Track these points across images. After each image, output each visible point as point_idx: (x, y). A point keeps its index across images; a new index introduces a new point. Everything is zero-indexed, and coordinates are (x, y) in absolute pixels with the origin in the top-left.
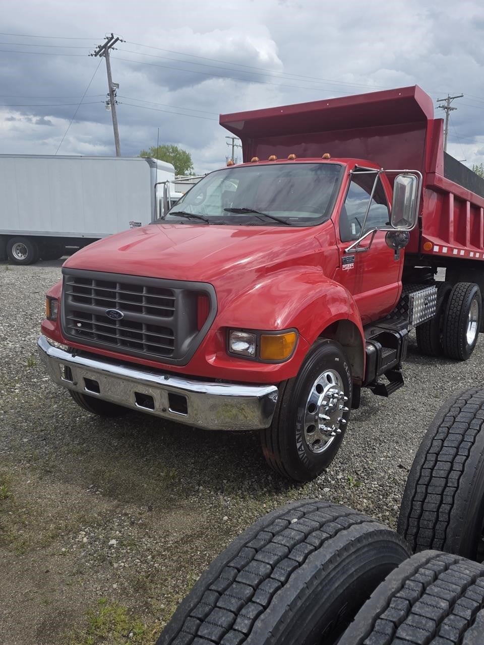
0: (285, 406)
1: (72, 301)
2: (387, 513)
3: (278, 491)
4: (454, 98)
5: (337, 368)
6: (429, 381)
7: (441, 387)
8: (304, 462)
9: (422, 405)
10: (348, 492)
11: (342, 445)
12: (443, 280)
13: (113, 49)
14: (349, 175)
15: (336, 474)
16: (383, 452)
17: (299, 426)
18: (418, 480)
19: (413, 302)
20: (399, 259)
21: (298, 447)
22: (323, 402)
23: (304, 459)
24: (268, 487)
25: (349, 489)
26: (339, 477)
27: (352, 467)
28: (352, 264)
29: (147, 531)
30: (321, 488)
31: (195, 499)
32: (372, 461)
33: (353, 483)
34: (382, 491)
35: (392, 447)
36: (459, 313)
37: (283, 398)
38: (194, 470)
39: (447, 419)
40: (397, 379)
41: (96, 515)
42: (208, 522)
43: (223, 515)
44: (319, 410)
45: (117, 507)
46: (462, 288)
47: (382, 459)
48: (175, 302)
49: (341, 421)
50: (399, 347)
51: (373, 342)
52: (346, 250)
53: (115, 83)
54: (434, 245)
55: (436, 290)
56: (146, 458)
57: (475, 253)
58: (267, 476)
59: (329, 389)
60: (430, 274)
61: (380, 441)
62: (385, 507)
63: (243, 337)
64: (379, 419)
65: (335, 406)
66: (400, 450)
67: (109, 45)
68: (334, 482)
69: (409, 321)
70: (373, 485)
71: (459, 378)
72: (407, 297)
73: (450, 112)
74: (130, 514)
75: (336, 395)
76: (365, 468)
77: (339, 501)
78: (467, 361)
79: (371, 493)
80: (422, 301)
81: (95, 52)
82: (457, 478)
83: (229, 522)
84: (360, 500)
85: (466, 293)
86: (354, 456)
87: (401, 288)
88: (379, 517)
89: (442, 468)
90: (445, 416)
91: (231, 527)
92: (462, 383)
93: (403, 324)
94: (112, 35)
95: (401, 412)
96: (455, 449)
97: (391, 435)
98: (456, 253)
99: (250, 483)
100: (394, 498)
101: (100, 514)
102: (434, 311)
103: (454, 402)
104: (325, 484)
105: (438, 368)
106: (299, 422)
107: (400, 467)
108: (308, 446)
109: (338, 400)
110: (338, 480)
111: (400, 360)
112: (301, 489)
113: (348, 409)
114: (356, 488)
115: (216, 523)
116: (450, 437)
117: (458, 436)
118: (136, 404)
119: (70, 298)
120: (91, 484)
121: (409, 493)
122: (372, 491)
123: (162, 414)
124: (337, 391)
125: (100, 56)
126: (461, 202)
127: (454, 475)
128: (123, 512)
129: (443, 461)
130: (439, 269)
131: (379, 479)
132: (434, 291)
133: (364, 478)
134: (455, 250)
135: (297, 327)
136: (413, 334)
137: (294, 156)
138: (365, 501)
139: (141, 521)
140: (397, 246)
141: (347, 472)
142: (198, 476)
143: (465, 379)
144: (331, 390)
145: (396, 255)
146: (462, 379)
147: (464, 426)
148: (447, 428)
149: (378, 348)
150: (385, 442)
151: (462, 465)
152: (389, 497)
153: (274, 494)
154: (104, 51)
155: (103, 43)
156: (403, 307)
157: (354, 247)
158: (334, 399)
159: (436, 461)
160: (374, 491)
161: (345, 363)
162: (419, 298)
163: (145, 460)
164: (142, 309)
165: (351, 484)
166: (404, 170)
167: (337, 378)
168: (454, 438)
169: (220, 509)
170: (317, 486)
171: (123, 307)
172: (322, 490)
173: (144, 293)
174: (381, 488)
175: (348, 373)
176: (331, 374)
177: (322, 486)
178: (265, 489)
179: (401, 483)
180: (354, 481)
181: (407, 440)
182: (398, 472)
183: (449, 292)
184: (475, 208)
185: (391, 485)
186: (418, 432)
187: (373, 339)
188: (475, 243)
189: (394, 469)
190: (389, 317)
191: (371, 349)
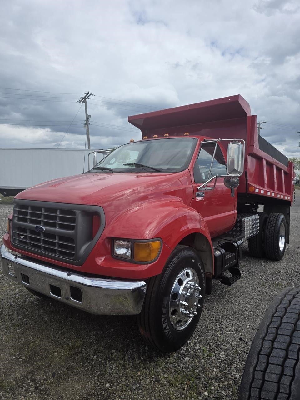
1: (17, 221)
2: (231, 382)
3: (151, 359)
4: (262, 123)
5: (194, 267)
6: (258, 274)
7: (266, 278)
8: (170, 338)
9: (254, 291)
10: (202, 361)
11: (200, 321)
12: (263, 211)
13: (89, 99)
14: (200, 144)
15: (195, 345)
16: (228, 327)
17: (164, 311)
18: (252, 383)
19: (245, 224)
20: (234, 197)
21: (164, 327)
22: (183, 292)
23: (169, 336)
24: (144, 356)
25: (204, 358)
26: (197, 348)
27: (206, 340)
28: (203, 198)
29: (46, 396)
30: (183, 358)
31: (89, 367)
32: (221, 335)
33: (207, 354)
34: (227, 361)
35: (234, 323)
36: (273, 231)
37: (152, 290)
38: (94, 341)
39: (275, 319)
40: (237, 274)
41: (12, 380)
42: (93, 389)
43: (107, 382)
44: (180, 298)
45: (30, 373)
46: (274, 216)
47: (228, 333)
48: (76, 219)
49: (197, 305)
50: (237, 252)
51: (220, 248)
52: (199, 188)
53: (89, 114)
54: (255, 188)
55: (259, 217)
56: (63, 331)
57: (280, 195)
58: (145, 346)
59: (188, 281)
60: (254, 208)
61: (227, 318)
62: (230, 376)
63: (122, 245)
64: (226, 301)
65: (192, 294)
66: (240, 325)
67: (86, 97)
68: (193, 352)
69: (243, 236)
70: (221, 356)
71: (276, 272)
72: (241, 220)
73: (260, 130)
74: (37, 380)
75: (192, 287)
76: (215, 341)
77: (195, 370)
78: (281, 261)
79: (219, 362)
80: (250, 223)
81: (80, 100)
82: (288, 384)
83: (110, 388)
84: (211, 369)
85: (277, 219)
86: (208, 330)
87: (236, 215)
88: (225, 386)
89: (274, 371)
90: (273, 316)
91: (110, 394)
92: (279, 276)
93: (239, 237)
94: (88, 92)
95: (240, 296)
96: (285, 352)
97: (234, 313)
98: (269, 195)
99: (132, 353)
100: (236, 368)
101: (15, 379)
102: (258, 230)
103: (279, 302)
104: (186, 354)
105: (263, 265)
106: (165, 308)
107: (241, 339)
108: (172, 325)
109: (195, 290)
110: (196, 350)
111: (238, 260)
112: (168, 359)
113: (202, 297)
114: (209, 358)
115: (100, 390)
116: (279, 338)
117: (286, 337)
118: (51, 293)
119: (16, 218)
120: (18, 352)
121: (244, 396)
122: (220, 361)
123: (66, 301)
124: (193, 284)
125: (82, 102)
126: (270, 164)
127: (286, 380)
128: (33, 377)
129: (274, 364)
130: (259, 205)
131: (226, 350)
132: (257, 218)
133: (214, 349)
134: (268, 192)
135: (161, 238)
136: (246, 243)
137: (167, 134)
138: (215, 370)
139: (43, 387)
140: (232, 187)
141: (202, 343)
142: (96, 346)
143: (280, 273)
144: (190, 283)
145: (232, 194)
146: (278, 273)
147: (291, 327)
148: (275, 329)
149: (223, 253)
150: (230, 319)
151: (292, 369)
152: (233, 367)
153: (148, 362)
154: (84, 100)
155: (84, 96)
156: (238, 227)
157: (204, 186)
158: (191, 289)
159: (268, 364)
160: (222, 361)
161: (199, 263)
162: (248, 222)
163: (62, 332)
164: (56, 225)
165: (205, 354)
166: (234, 139)
167: (193, 274)
168: (283, 339)
169: (106, 376)
170: (180, 355)
171: (46, 224)
172: (184, 359)
173: (58, 214)
174: (227, 358)
175: (201, 270)
176: (189, 271)
177: (184, 356)
178: (142, 358)
179: (241, 354)
180: (207, 352)
181: (245, 318)
182: (239, 344)
183: (266, 218)
184: (279, 169)
185: (234, 356)
186: (252, 311)
187: (219, 247)
188: (280, 189)
189: (236, 341)
190: (231, 233)
191: (218, 253)
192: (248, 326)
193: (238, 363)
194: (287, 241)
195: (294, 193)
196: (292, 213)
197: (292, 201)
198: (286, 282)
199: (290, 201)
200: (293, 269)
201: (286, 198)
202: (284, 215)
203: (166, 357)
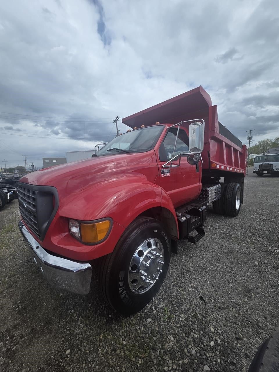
0: (109, 271)
2: (186, 361)
6: (219, 228)
9: (216, 244)
10: (162, 325)
12: (223, 182)
14: (167, 129)
15: (159, 303)
16: (191, 283)
17: (121, 283)
19: (209, 192)
21: (122, 298)
22: (143, 262)
23: (129, 304)
24: (113, 313)
25: (164, 321)
26: (160, 307)
27: (170, 297)
28: (168, 174)
30: (145, 319)
32: (184, 291)
33: (168, 315)
34: (185, 327)
35: (197, 278)
40: (202, 233)
42: (55, 355)
44: (140, 268)
46: (232, 185)
47: (190, 289)
48: (36, 199)
49: (159, 270)
50: (201, 215)
52: (163, 166)
54: (216, 164)
55: (220, 186)
57: (237, 169)
59: (150, 251)
60: (217, 180)
62: (186, 350)
64: (192, 254)
66: (202, 281)
68: (156, 311)
69: (207, 201)
70: (180, 319)
71: (234, 227)
72: (206, 190)
75: (152, 257)
76: (178, 298)
77: (154, 336)
78: (237, 217)
79: (178, 328)
80: (214, 191)
84: (169, 337)
85: (234, 187)
87: (201, 186)
92: (236, 229)
93: (204, 203)
95: (204, 249)
97: (198, 267)
98: (228, 169)
100: (193, 338)
102: (220, 196)
104: (149, 314)
105: (223, 221)
106: (122, 281)
107: (201, 298)
108: (133, 292)
110: (159, 309)
111: (202, 222)
113: (164, 263)
114: (169, 321)
115: (59, 357)
122: (179, 326)
126: (228, 146)
130: (221, 178)
131: (185, 312)
133: (175, 309)
134: (227, 168)
135: (111, 217)
137: (143, 126)
138: (172, 338)
141: (166, 301)
144: (152, 251)
145: (197, 170)
146: (235, 227)
149: (188, 218)
150: (193, 274)
153: (114, 321)
156: (204, 194)
157: (168, 164)
160: (181, 326)
161: (162, 232)
162: (212, 190)
165: (166, 315)
167: (156, 242)
170: (143, 315)
174: (186, 322)
175: (165, 238)
176: (152, 241)
177: (147, 316)
178: (110, 316)
179: (200, 318)
180: (169, 313)
181: (206, 272)
182: (199, 304)
183: (226, 187)
184: (236, 151)
185: (193, 320)
186: (213, 265)
187: (186, 213)
188: (237, 165)
189: (197, 301)
190: (198, 199)
191: (184, 219)
192: (209, 282)
193: (195, 331)
194: (241, 202)
195: (247, 168)
196: (245, 181)
197: (245, 173)
198: (242, 235)
199: (244, 174)
200: (246, 224)
201: (241, 171)
202: (240, 184)
203: (131, 317)
